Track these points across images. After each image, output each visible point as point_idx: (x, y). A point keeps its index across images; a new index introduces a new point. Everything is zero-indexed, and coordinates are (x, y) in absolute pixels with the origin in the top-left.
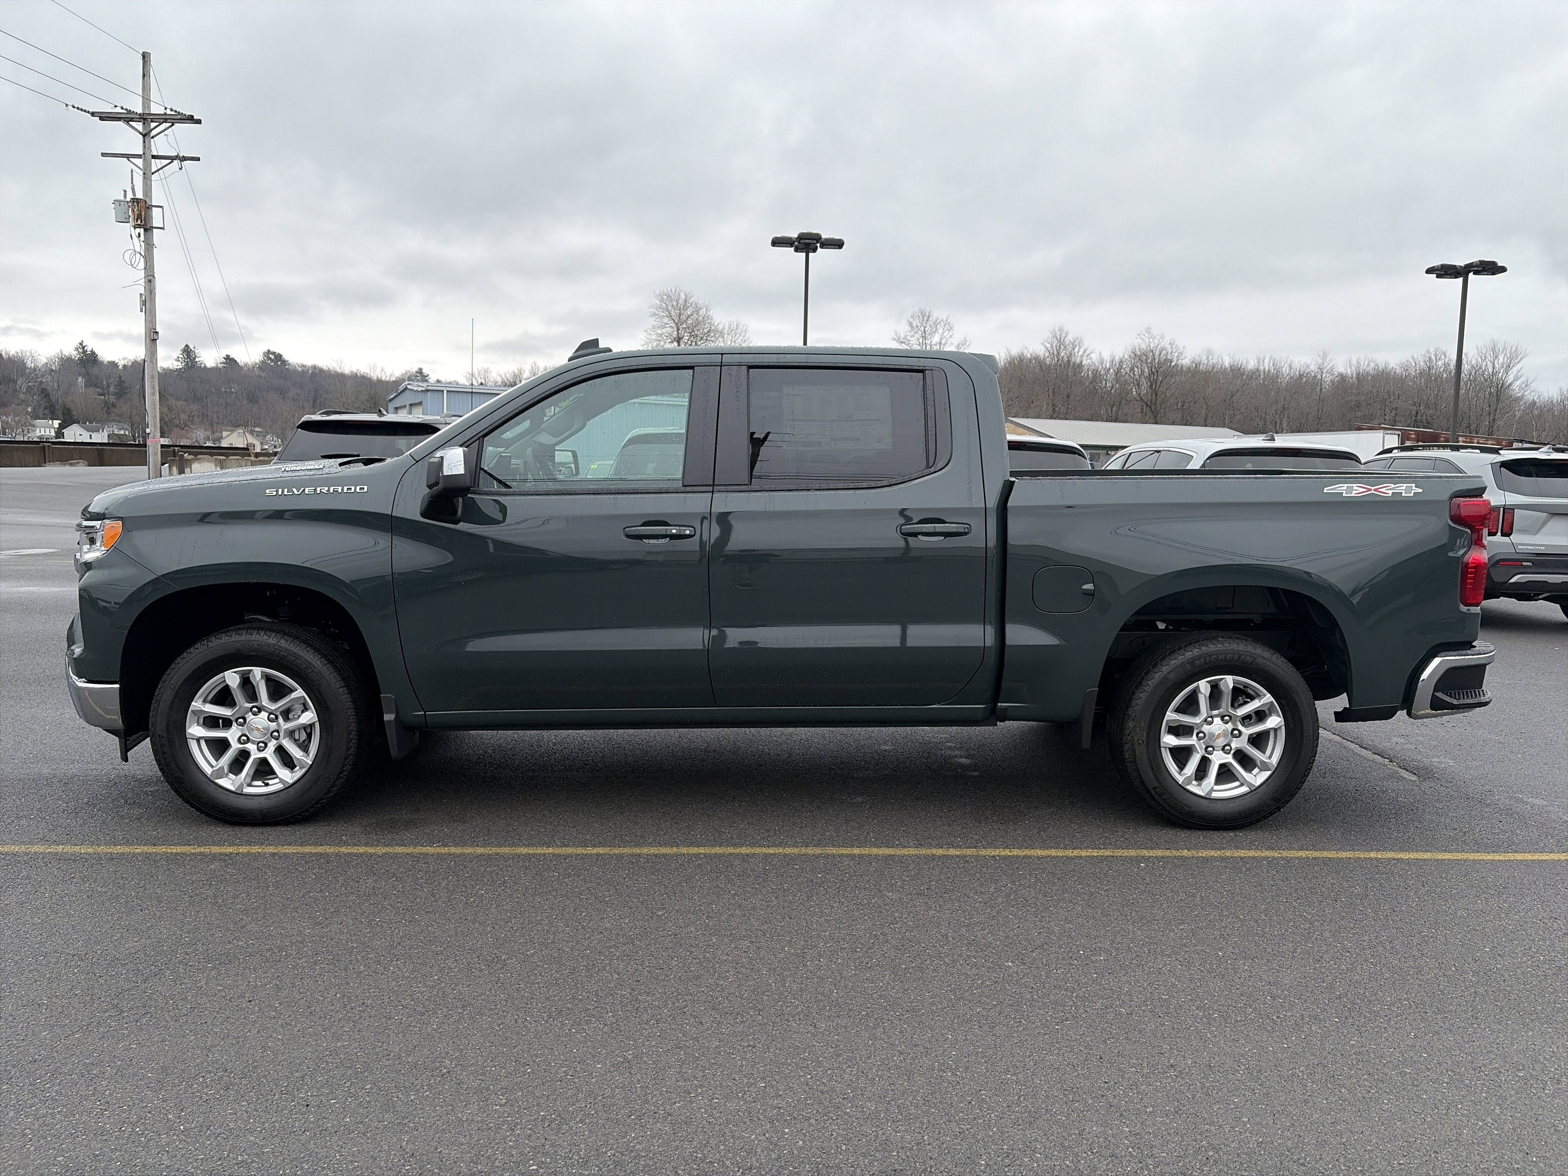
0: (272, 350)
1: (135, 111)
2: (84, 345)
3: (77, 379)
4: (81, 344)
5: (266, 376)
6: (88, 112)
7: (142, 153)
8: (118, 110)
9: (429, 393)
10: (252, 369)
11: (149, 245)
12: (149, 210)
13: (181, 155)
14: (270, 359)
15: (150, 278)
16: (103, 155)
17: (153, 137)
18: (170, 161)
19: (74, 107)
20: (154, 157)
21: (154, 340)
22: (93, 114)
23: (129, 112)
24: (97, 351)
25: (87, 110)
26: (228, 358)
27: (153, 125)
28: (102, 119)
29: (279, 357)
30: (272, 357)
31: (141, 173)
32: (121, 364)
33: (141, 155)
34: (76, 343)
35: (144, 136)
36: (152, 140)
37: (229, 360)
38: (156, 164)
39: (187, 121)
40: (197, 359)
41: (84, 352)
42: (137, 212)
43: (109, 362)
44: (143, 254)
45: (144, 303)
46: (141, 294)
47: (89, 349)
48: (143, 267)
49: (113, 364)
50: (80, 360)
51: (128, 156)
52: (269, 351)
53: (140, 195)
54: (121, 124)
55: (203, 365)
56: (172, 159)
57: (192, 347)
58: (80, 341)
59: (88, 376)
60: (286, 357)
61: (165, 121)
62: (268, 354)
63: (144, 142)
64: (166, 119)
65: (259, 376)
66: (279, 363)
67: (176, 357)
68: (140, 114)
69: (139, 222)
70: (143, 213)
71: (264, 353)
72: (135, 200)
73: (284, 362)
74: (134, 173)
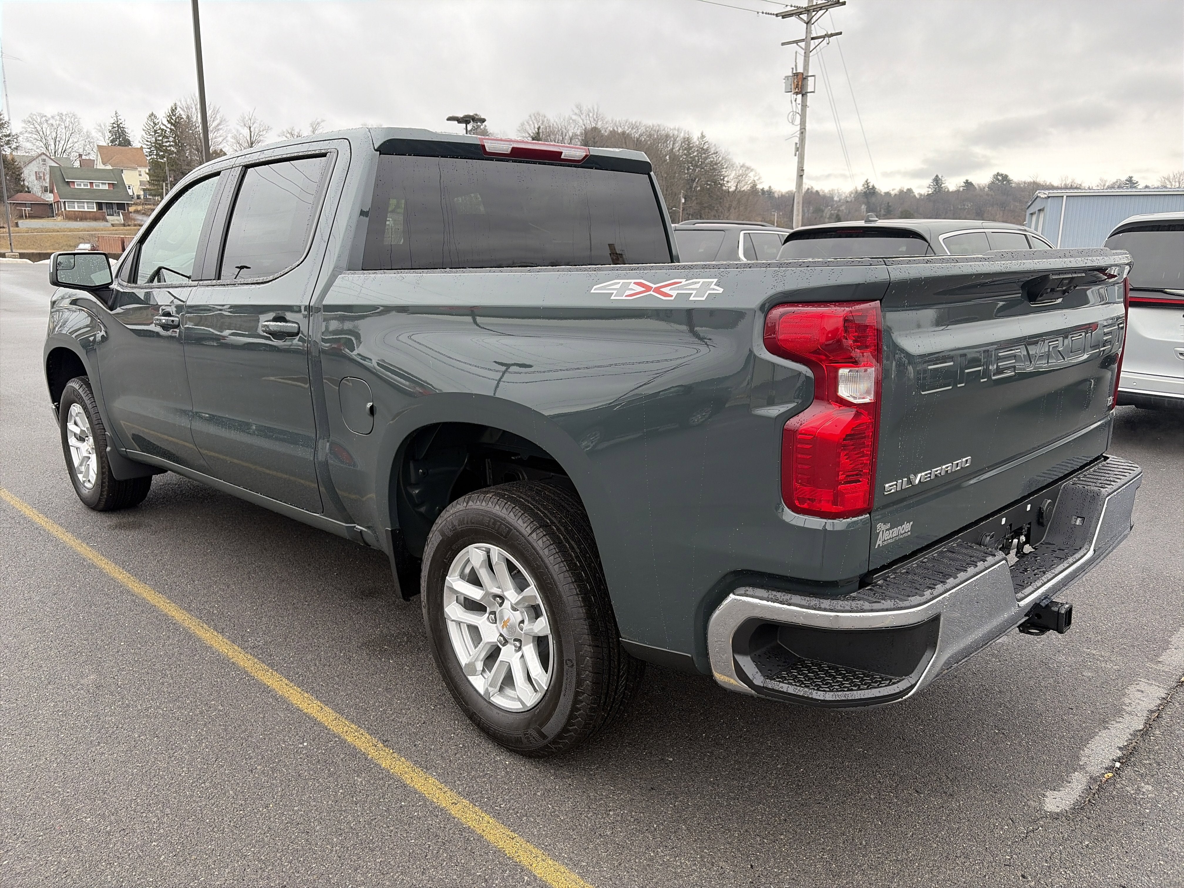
0: (1001, 172)
1: (801, 6)
2: (868, 182)
3: (861, 206)
4: (866, 181)
5: (993, 194)
6: (774, 14)
7: (804, 38)
8: (789, 8)
9: (1050, 199)
10: (982, 189)
11: (804, 106)
12: (806, 80)
13: (829, 33)
14: (998, 180)
15: (803, 130)
16: (783, 44)
17: (813, 24)
18: (823, 39)
19: (763, 13)
20: (813, 39)
21: (802, 176)
22: (777, 15)
23: (798, 8)
24: (876, 186)
25: (773, 13)
26: (967, 182)
27: (814, 13)
28: (783, 17)
29: (1005, 178)
30: (1000, 178)
31: (803, 51)
32: (893, 193)
33: (804, 39)
34: (863, 182)
35: (807, 23)
36: (813, 26)
37: (968, 184)
38: (813, 43)
39: (835, 5)
40: (943, 185)
41: (868, 186)
42: (796, 83)
43: (885, 193)
44: (800, 113)
45: (797, 149)
46: (796, 144)
47: (871, 185)
48: (799, 123)
49: (888, 194)
50: (865, 193)
51: (796, 42)
52: (998, 173)
53: (800, 70)
54: (793, 18)
55: (946, 190)
56: (824, 37)
57: (940, 177)
58: (866, 180)
59: (868, 204)
60: (1011, 177)
61: (821, 9)
62: (997, 176)
63: (807, 28)
64: (821, 7)
65: (988, 195)
66: (1005, 182)
67: (928, 185)
68: (805, 8)
69: (797, 91)
70: (800, 83)
71: (994, 175)
72: (796, 75)
73: (1009, 181)
74: (798, 54)
